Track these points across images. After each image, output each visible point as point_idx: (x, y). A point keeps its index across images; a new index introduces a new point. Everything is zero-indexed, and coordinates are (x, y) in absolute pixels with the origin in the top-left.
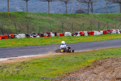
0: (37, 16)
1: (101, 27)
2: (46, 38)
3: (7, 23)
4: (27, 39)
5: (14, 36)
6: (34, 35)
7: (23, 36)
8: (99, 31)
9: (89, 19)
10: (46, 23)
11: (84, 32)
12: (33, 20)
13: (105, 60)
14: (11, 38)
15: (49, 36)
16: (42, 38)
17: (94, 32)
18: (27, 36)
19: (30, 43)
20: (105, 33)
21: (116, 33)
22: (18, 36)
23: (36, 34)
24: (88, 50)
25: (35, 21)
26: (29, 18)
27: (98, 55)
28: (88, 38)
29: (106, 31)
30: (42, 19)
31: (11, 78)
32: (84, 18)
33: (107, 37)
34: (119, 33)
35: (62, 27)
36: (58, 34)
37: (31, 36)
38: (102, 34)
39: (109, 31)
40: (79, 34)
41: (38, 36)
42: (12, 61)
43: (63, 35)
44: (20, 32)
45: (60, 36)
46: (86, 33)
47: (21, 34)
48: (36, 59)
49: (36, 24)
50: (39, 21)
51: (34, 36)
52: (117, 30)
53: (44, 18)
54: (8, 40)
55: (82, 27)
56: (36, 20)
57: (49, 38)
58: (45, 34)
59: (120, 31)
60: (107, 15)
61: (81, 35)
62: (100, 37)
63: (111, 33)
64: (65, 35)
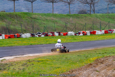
0: (42, 16)
1: (103, 27)
2: (50, 37)
3: (13, 24)
4: (32, 38)
5: (20, 35)
6: (39, 34)
7: (28, 35)
8: (101, 31)
9: (91, 19)
10: (50, 23)
11: (86, 31)
12: (38, 21)
13: (107, 58)
14: (17, 37)
15: (53, 36)
16: (47, 37)
17: (95, 32)
18: (33, 35)
19: (35, 42)
20: (106, 32)
22: (23, 36)
23: (40, 34)
24: (90, 49)
25: (40, 21)
26: (34, 18)
27: (100, 53)
28: (90, 37)
29: (107, 31)
30: (47, 20)
31: (17, 76)
32: (87, 18)
33: (108, 36)
35: (66, 27)
36: (62, 34)
37: (36, 36)
38: (103, 34)
39: (110, 30)
40: (82, 33)
41: (43, 36)
42: (18, 59)
43: (66, 34)
44: (25, 31)
45: (64, 35)
46: (88, 32)
47: (26, 33)
48: (40, 58)
49: (40, 24)
50: (44, 21)
51: (39, 36)
53: (48, 18)
54: (14, 39)
55: (85, 27)
56: (41, 20)
57: (53, 37)
58: (49, 34)
60: (109, 15)
61: (84, 35)
62: (101, 36)
63: (112, 32)
64: (68, 35)
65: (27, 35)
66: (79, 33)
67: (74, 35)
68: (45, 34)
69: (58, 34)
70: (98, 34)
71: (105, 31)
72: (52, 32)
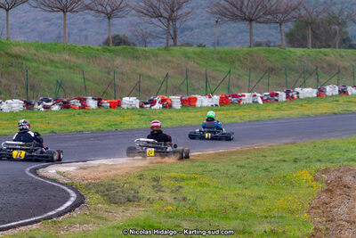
4: (29, 114)
6: (45, 103)
7: (16, 104)
8: (210, 97)
9: (170, 62)
10: (63, 70)
11: (171, 97)
12: (28, 63)
15: (84, 108)
17: (196, 99)
18: (28, 105)
20: (224, 101)
21: (251, 102)
22: (4, 106)
23: (50, 101)
25: (35, 64)
28: (188, 114)
29: (226, 97)
30: (52, 61)
32: (159, 59)
34: (260, 101)
35: (112, 85)
36: (106, 103)
37: (36, 106)
38: (216, 105)
39: (235, 96)
40: (159, 103)
41: (56, 108)
43: (117, 105)
45: (111, 107)
46: (176, 101)
49: (36, 74)
50: (45, 64)
51: (45, 107)
52: (255, 96)
53: (56, 57)
56: (36, 61)
58: (72, 102)
59: (262, 98)
60: (218, 52)
61: (164, 107)
63: (239, 102)
64: (123, 106)
65: (13, 105)
66: (153, 103)
67: (138, 106)
68: (61, 103)
69: (96, 102)
70: (201, 107)
71: (221, 99)
72: (82, 96)
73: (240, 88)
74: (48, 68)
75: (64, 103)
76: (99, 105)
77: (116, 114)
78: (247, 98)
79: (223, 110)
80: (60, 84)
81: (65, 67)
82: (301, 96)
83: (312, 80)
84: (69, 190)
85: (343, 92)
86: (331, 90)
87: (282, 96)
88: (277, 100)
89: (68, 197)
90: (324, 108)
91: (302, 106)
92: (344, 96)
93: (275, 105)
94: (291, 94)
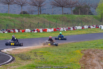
8: (51, 29)
9: (39, 19)
11: (40, 29)
15: (15, 32)
17: (47, 29)
20: (55, 30)
21: (63, 30)
23: (5, 30)
28: (44, 34)
29: (56, 29)
30: (5, 19)
32: (36, 18)
34: (65, 30)
35: (23, 25)
36: (21, 31)
37: (1, 32)
39: (58, 29)
40: (36, 31)
41: (6, 32)
43: (24, 31)
49: (1, 22)
50: (3, 19)
51: (3, 32)
52: (64, 29)
53: (6, 17)
59: (66, 29)
60: (53, 16)
61: (38, 32)
63: (59, 30)
64: (26, 32)
66: (34, 31)
67: (30, 32)
69: (18, 30)
70: (48, 32)
72: (14, 29)
73: (59, 27)
74: (4, 21)
75: (9, 31)
76: (19, 31)
77: (24, 34)
78: (62, 29)
79: (55, 33)
80: (7, 25)
81: (9, 20)
82: (77, 29)
83: (80, 24)
84: (10, 56)
85: (89, 27)
86: (86, 27)
87: (72, 29)
88: (70, 30)
89: (10, 58)
90: (84, 32)
91: (77, 31)
92: (90, 29)
93: (70, 31)
94: (74, 28)
